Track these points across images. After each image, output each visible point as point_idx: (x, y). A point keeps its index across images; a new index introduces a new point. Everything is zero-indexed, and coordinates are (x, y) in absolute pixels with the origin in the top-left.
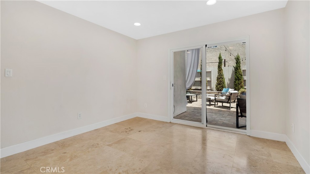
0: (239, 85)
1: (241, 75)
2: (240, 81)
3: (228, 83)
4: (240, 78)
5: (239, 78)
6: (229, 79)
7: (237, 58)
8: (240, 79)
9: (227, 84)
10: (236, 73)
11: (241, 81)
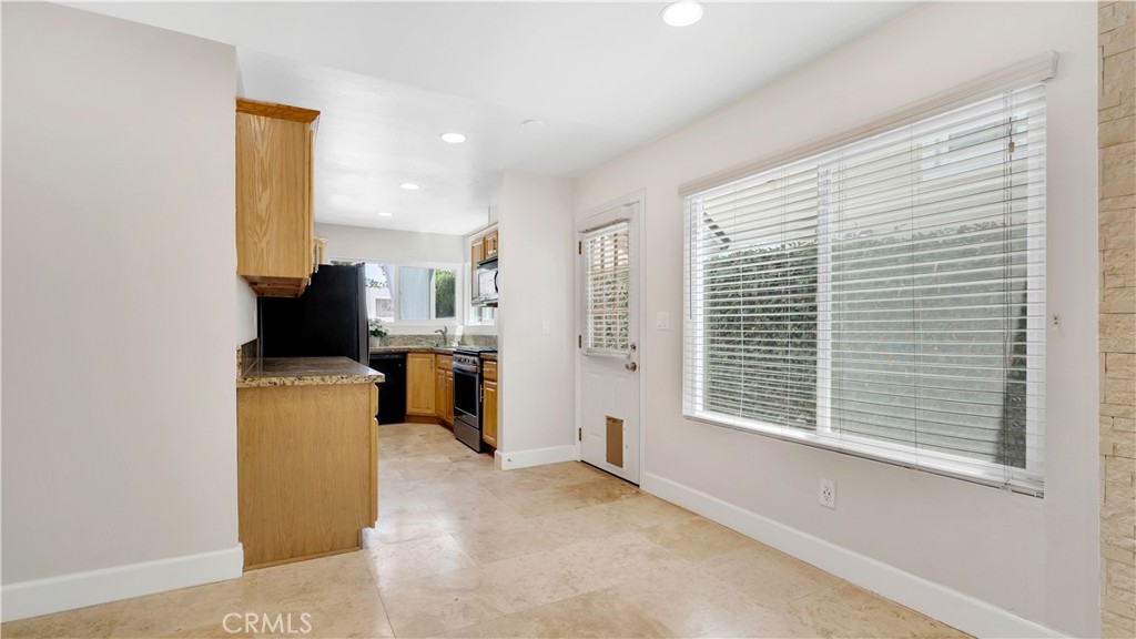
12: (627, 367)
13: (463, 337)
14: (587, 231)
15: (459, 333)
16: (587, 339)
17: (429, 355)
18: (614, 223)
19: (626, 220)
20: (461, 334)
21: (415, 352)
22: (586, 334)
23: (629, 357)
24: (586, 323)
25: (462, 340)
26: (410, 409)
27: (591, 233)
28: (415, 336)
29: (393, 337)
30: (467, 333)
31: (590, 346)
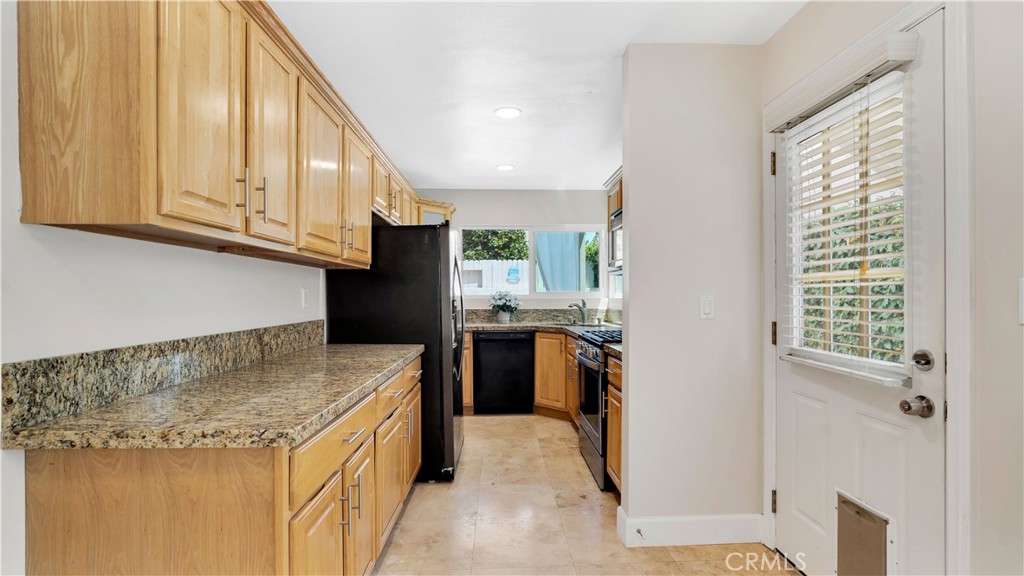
12: (906, 407)
13: (607, 311)
14: (790, 125)
15: (602, 307)
16: (789, 331)
17: (558, 336)
18: (860, 85)
19: (900, 66)
20: (605, 308)
21: (542, 332)
22: (788, 320)
23: (908, 382)
24: (788, 301)
25: (607, 315)
26: (539, 399)
27: (801, 127)
28: (551, 311)
29: (527, 312)
30: (612, 307)
31: (795, 345)
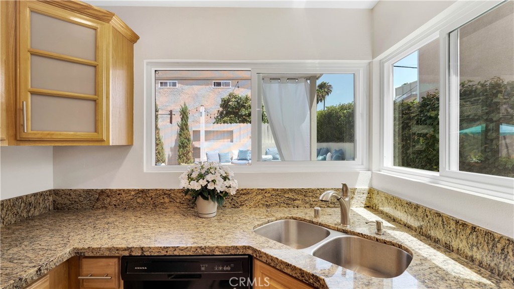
0: (185, 155)
1: (189, 140)
2: (185, 150)
3: (169, 155)
4: (186, 144)
5: (184, 144)
6: (171, 148)
7: (183, 111)
8: (186, 147)
9: (168, 157)
10: (180, 135)
11: (187, 150)
13: (371, 192)
15: (361, 185)
20: (366, 187)
28: (284, 191)
29: (247, 193)
30: (377, 185)
